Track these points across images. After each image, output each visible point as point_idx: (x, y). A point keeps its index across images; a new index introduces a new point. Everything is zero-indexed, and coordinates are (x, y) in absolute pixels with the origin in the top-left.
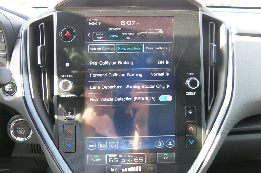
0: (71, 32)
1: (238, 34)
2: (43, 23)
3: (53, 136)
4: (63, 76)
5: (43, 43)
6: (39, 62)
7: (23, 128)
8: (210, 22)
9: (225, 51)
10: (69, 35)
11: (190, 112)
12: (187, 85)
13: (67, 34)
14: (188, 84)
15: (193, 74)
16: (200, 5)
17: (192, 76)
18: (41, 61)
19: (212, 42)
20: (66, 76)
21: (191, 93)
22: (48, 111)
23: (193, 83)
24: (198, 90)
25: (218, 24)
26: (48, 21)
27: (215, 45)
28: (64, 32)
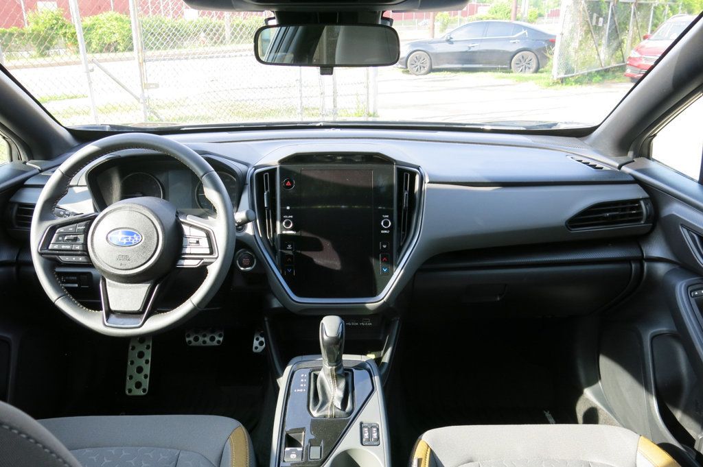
0: (292, 183)
1: (429, 183)
2: (268, 173)
4: (285, 216)
5: (267, 189)
6: (266, 206)
7: (248, 260)
8: (405, 174)
9: (417, 196)
10: (290, 185)
11: (385, 247)
13: (289, 184)
14: (382, 224)
15: (387, 216)
16: (395, 161)
17: (386, 218)
18: (268, 204)
19: (406, 189)
20: (287, 217)
21: (385, 232)
22: (272, 245)
23: (386, 223)
24: (391, 229)
25: (413, 174)
26: (272, 172)
27: (407, 193)
28: (286, 182)
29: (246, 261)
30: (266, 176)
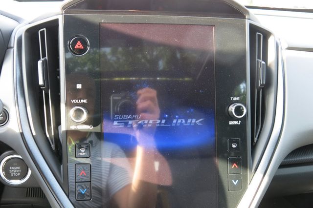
0: (84, 43)
1: (289, 48)
2: (45, 29)
3: (62, 180)
4: (74, 101)
5: (44, 56)
6: (41, 82)
7: (19, 168)
8: (257, 33)
9: (273, 68)
10: (81, 47)
11: (234, 146)
12: (232, 112)
13: (79, 45)
15: (237, 99)
16: (248, 12)
17: (237, 102)
19: (259, 58)
20: (77, 101)
21: (235, 123)
22: (53, 146)
23: (239, 111)
24: (244, 119)
25: (266, 34)
26: (52, 26)
27: (264, 63)
28: (75, 43)
29: (15, 170)
30: (42, 33)
